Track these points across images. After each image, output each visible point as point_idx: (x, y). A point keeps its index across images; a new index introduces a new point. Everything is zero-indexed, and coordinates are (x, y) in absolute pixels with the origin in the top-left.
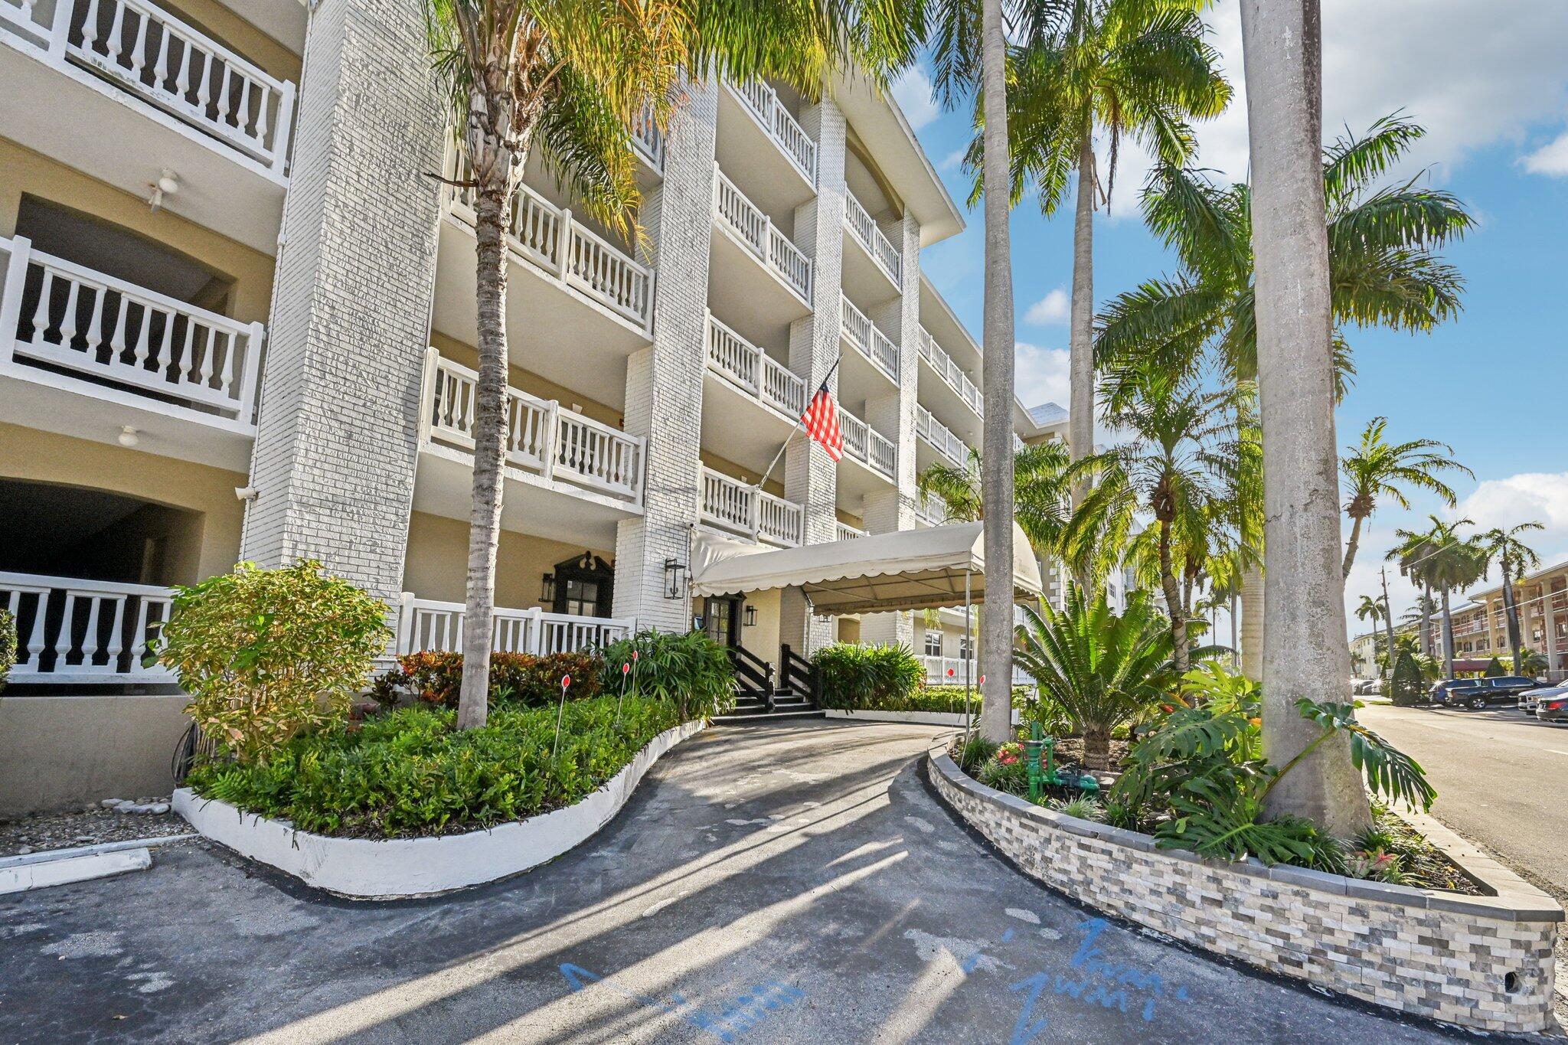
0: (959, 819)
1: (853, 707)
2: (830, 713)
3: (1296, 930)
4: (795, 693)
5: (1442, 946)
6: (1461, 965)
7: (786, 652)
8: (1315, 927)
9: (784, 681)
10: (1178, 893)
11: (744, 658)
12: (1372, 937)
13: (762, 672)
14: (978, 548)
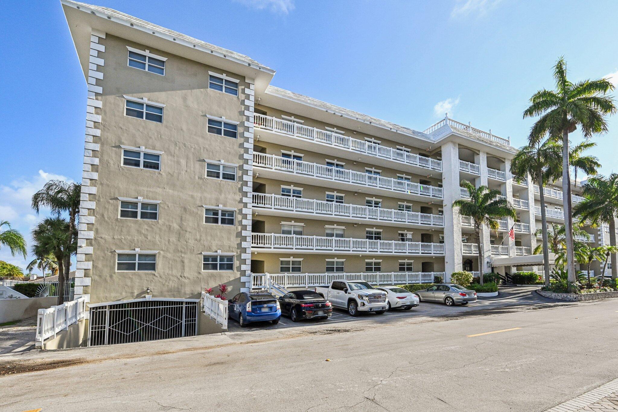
0: (539, 294)
1: (522, 284)
2: (518, 285)
3: (562, 297)
4: (510, 282)
5: (571, 296)
6: (572, 297)
7: (506, 274)
8: (564, 296)
9: (507, 279)
10: (555, 295)
11: (500, 276)
12: (567, 296)
13: (504, 278)
14: (543, 261)
